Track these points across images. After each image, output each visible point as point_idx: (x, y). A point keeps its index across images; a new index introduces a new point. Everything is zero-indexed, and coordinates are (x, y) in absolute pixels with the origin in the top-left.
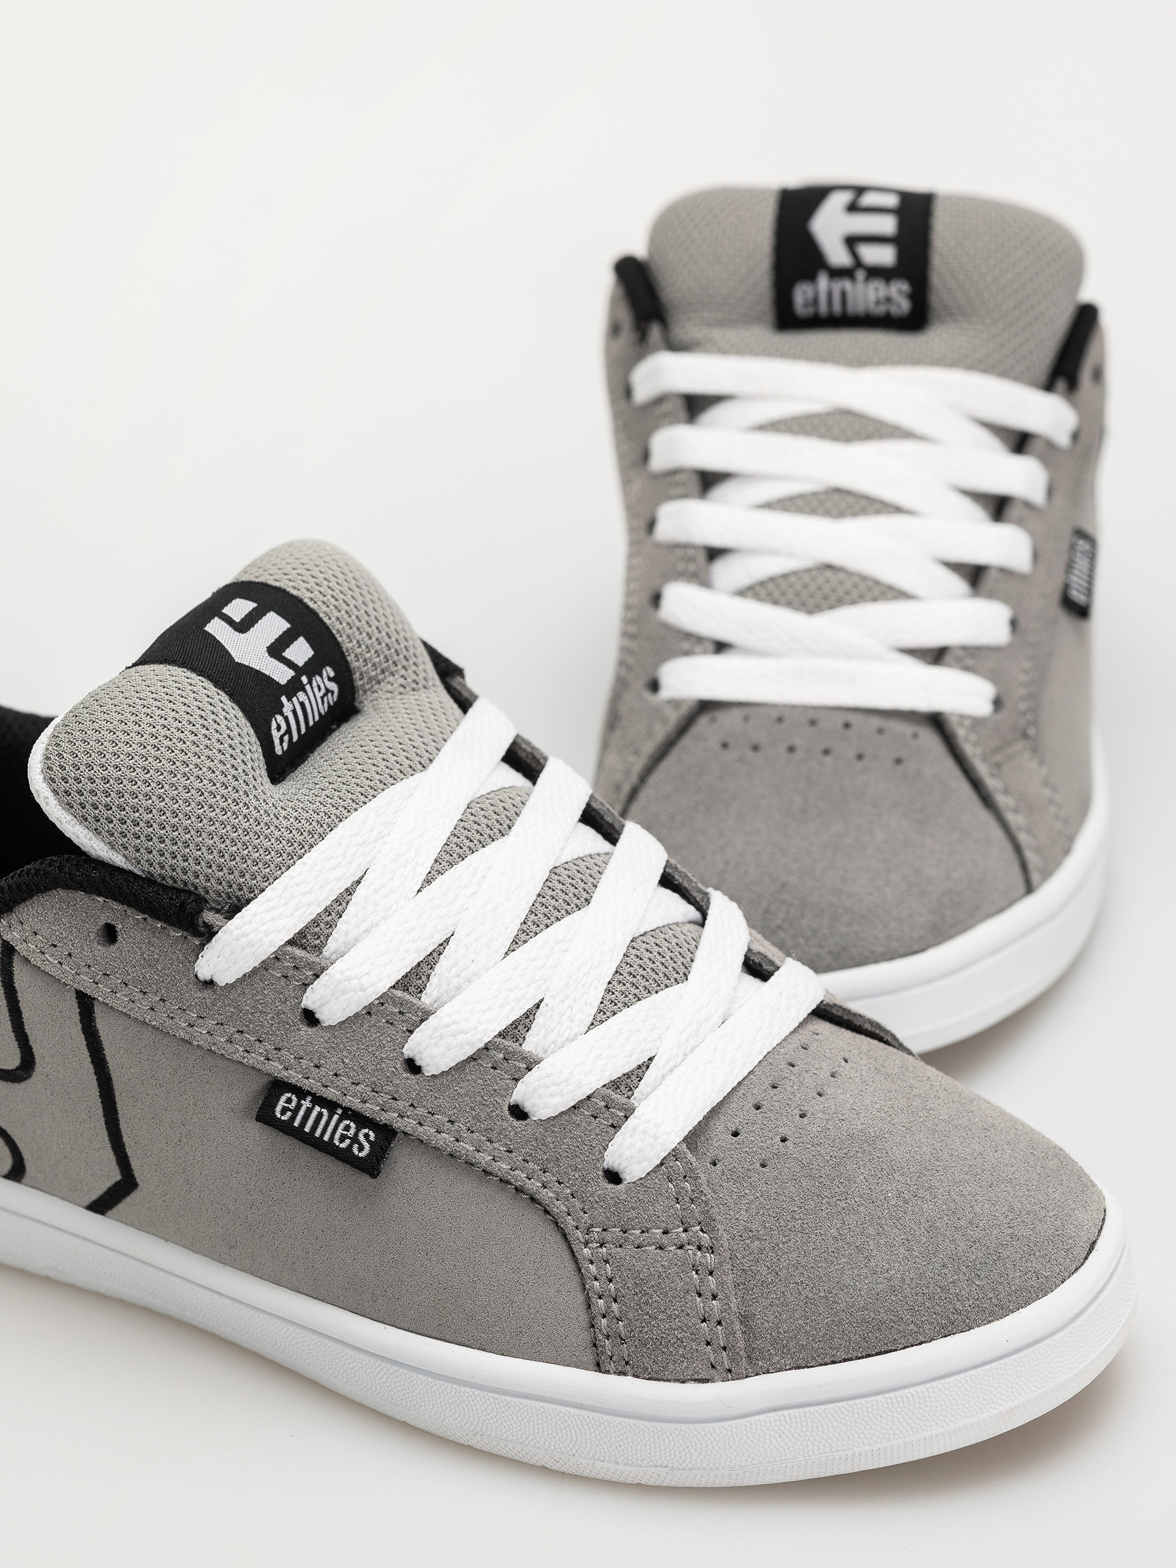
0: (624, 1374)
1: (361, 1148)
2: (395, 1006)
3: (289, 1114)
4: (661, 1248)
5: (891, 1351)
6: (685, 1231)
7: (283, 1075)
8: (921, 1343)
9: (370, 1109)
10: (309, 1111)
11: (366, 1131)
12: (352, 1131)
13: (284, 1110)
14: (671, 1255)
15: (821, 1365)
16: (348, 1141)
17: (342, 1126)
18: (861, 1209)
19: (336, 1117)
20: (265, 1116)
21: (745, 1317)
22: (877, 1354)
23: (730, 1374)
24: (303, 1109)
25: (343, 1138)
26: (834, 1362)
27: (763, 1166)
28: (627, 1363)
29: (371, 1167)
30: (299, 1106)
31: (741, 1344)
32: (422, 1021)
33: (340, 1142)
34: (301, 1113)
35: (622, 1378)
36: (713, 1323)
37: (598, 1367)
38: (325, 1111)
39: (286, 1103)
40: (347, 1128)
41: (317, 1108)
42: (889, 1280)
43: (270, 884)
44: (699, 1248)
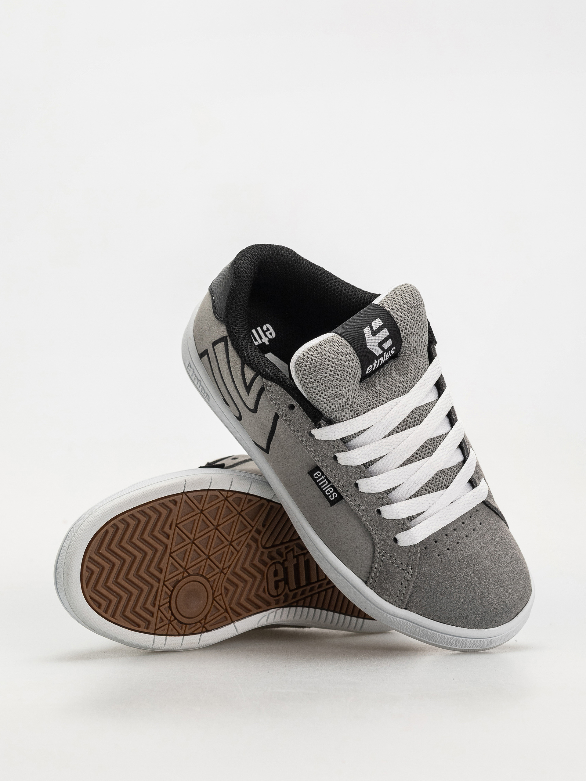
0: (372, 589)
1: (332, 497)
2: (360, 469)
3: (317, 477)
4: (398, 567)
5: (445, 624)
6: (407, 566)
7: (321, 468)
8: (454, 626)
9: (340, 490)
10: (323, 480)
11: (336, 493)
12: (332, 492)
13: (316, 476)
14: (400, 570)
15: (425, 617)
16: (329, 494)
17: (330, 489)
18: (458, 582)
19: (329, 485)
20: (311, 473)
21: (411, 596)
22: (441, 622)
23: (399, 606)
24: (322, 478)
25: (328, 492)
26: (428, 618)
27: (438, 555)
28: (374, 587)
29: (332, 503)
30: (321, 477)
31: (406, 602)
32: (365, 477)
33: (327, 493)
34: (321, 479)
35: (370, 590)
36: (402, 593)
37: (366, 583)
38: (327, 482)
39: (318, 474)
40: (331, 490)
41: (326, 480)
42: (454, 606)
43: (343, 421)
44: (408, 573)
